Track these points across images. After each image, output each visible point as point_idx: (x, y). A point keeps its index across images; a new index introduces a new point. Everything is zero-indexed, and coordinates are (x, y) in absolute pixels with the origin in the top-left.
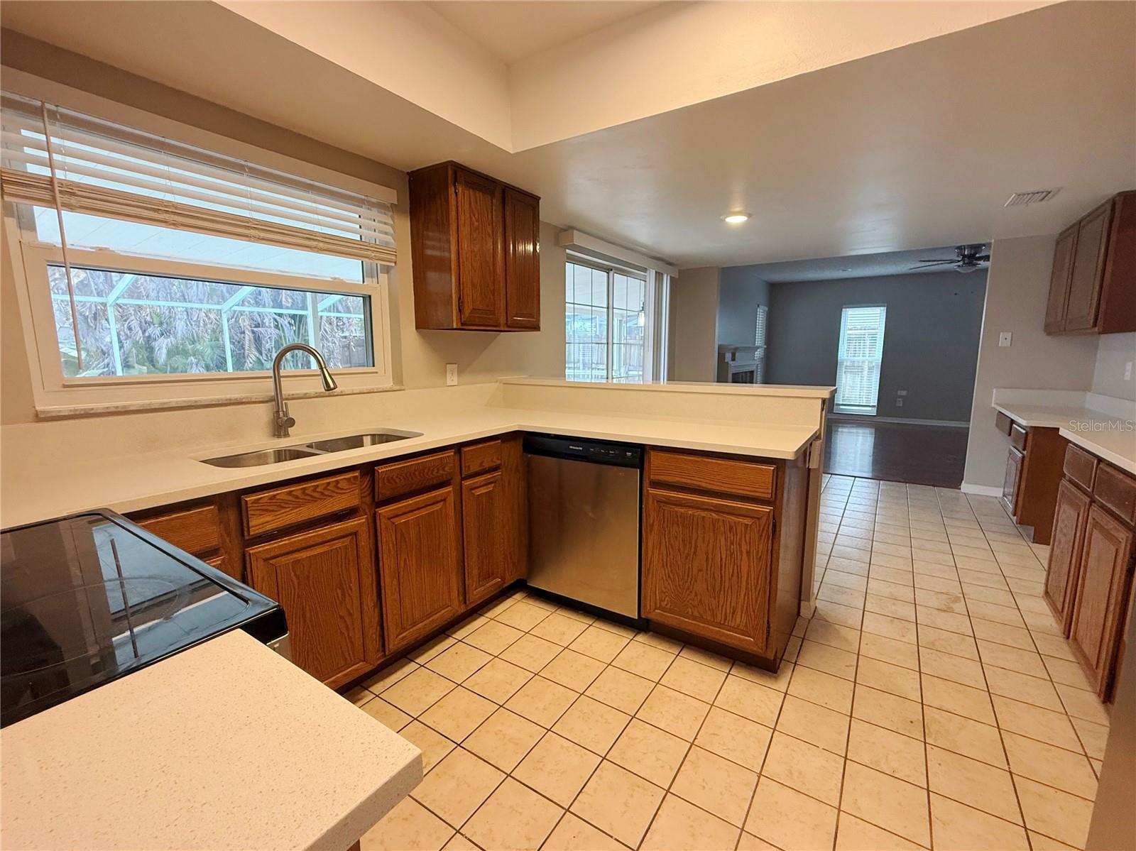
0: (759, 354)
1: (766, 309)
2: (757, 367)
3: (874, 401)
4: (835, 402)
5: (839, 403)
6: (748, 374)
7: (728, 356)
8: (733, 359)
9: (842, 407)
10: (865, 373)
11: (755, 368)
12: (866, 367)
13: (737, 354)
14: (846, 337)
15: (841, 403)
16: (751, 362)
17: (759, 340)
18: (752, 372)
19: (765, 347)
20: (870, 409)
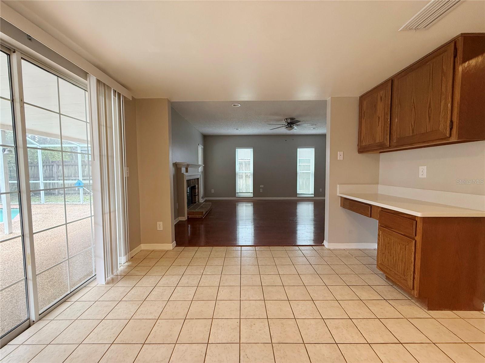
0: (201, 169)
1: (203, 147)
2: (200, 176)
3: (251, 190)
4: (236, 192)
5: (237, 192)
6: (196, 180)
7: (183, 170)
8: (187, 171)
9: (239, 194)
10: (244, 178)
11: (199, 176)
12: (244, 175)
13: (189, 169)
14: (238, 163)
15: (239, 192)
16: (197, 174)
17: (200, 161)
18: (198, 179)
19: (204, 165)
20: (250, 194)
